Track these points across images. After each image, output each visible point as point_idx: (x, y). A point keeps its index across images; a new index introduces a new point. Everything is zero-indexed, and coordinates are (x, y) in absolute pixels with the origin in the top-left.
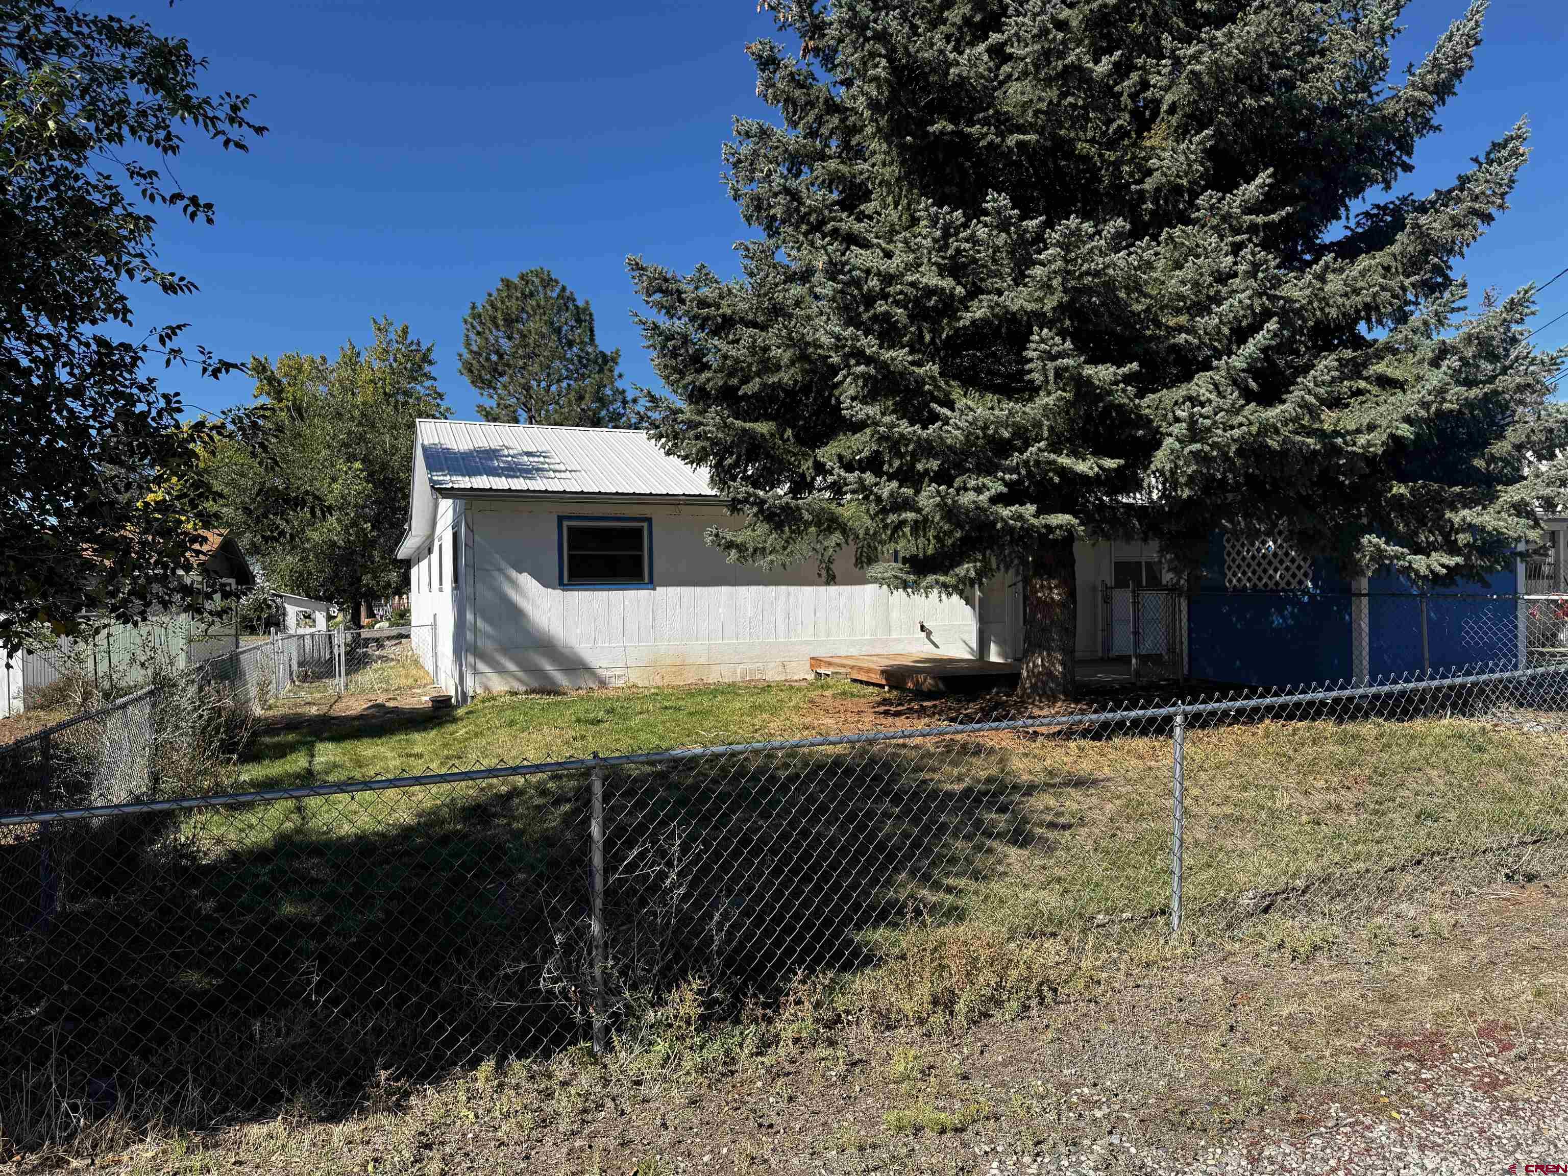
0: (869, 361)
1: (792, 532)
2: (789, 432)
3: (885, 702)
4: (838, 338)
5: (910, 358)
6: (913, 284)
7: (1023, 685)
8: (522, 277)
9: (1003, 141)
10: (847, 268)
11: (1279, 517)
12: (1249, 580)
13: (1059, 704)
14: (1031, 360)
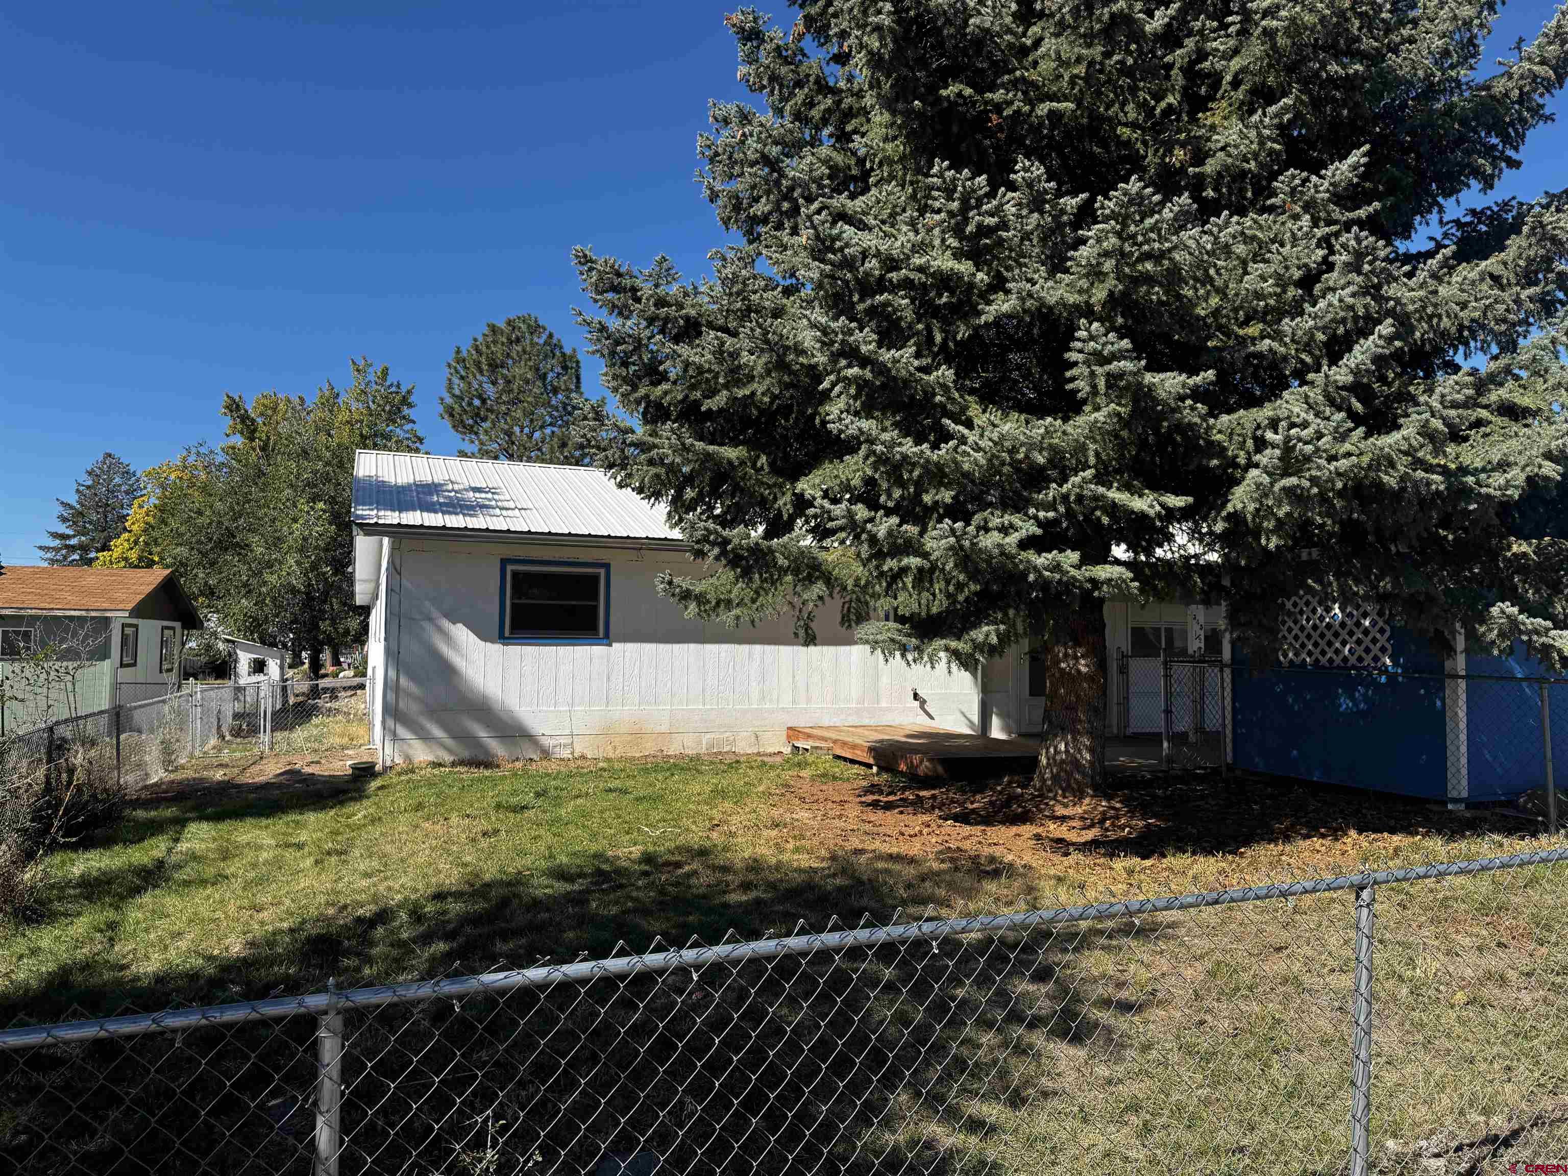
0: (864, 361)
1: (763, 581)
2: (763, 460)
3: (873, 789)
4: (825, 331)
5: (916, 363)
6: (921, 269)
7: (1042, 776)
8: (509, 323)
9: (1032, 110)
10: (838, 244)
11: (1379, 579)
12: (1310, 654)
13: (1087, 801)
14: (1075, 364)
